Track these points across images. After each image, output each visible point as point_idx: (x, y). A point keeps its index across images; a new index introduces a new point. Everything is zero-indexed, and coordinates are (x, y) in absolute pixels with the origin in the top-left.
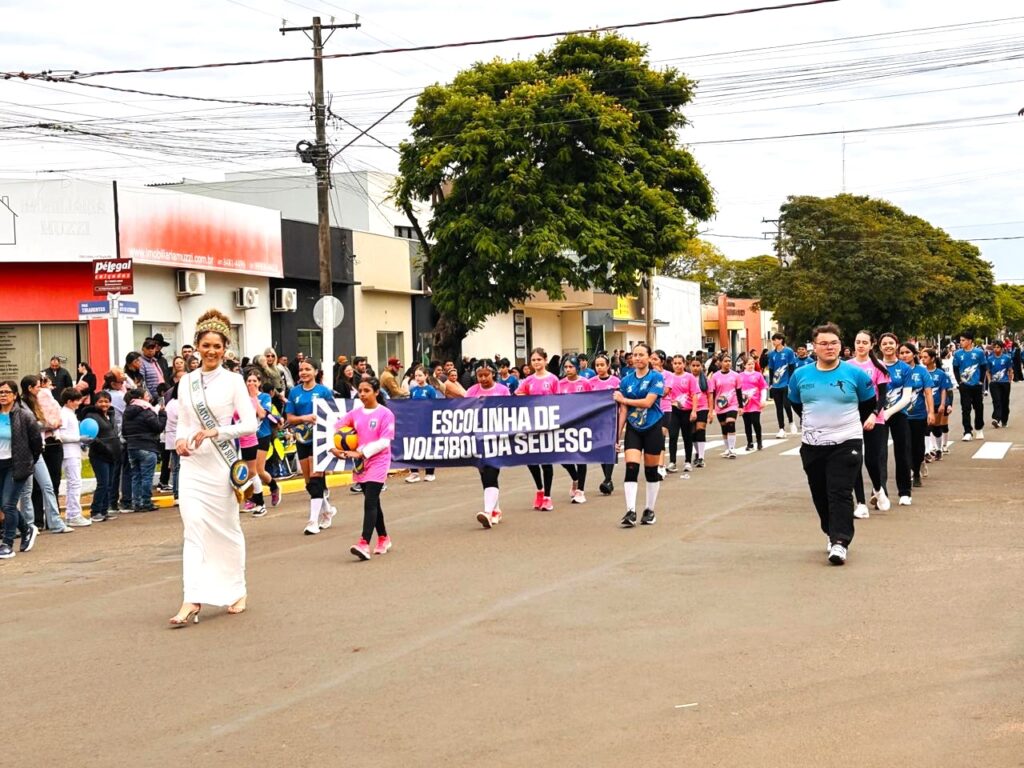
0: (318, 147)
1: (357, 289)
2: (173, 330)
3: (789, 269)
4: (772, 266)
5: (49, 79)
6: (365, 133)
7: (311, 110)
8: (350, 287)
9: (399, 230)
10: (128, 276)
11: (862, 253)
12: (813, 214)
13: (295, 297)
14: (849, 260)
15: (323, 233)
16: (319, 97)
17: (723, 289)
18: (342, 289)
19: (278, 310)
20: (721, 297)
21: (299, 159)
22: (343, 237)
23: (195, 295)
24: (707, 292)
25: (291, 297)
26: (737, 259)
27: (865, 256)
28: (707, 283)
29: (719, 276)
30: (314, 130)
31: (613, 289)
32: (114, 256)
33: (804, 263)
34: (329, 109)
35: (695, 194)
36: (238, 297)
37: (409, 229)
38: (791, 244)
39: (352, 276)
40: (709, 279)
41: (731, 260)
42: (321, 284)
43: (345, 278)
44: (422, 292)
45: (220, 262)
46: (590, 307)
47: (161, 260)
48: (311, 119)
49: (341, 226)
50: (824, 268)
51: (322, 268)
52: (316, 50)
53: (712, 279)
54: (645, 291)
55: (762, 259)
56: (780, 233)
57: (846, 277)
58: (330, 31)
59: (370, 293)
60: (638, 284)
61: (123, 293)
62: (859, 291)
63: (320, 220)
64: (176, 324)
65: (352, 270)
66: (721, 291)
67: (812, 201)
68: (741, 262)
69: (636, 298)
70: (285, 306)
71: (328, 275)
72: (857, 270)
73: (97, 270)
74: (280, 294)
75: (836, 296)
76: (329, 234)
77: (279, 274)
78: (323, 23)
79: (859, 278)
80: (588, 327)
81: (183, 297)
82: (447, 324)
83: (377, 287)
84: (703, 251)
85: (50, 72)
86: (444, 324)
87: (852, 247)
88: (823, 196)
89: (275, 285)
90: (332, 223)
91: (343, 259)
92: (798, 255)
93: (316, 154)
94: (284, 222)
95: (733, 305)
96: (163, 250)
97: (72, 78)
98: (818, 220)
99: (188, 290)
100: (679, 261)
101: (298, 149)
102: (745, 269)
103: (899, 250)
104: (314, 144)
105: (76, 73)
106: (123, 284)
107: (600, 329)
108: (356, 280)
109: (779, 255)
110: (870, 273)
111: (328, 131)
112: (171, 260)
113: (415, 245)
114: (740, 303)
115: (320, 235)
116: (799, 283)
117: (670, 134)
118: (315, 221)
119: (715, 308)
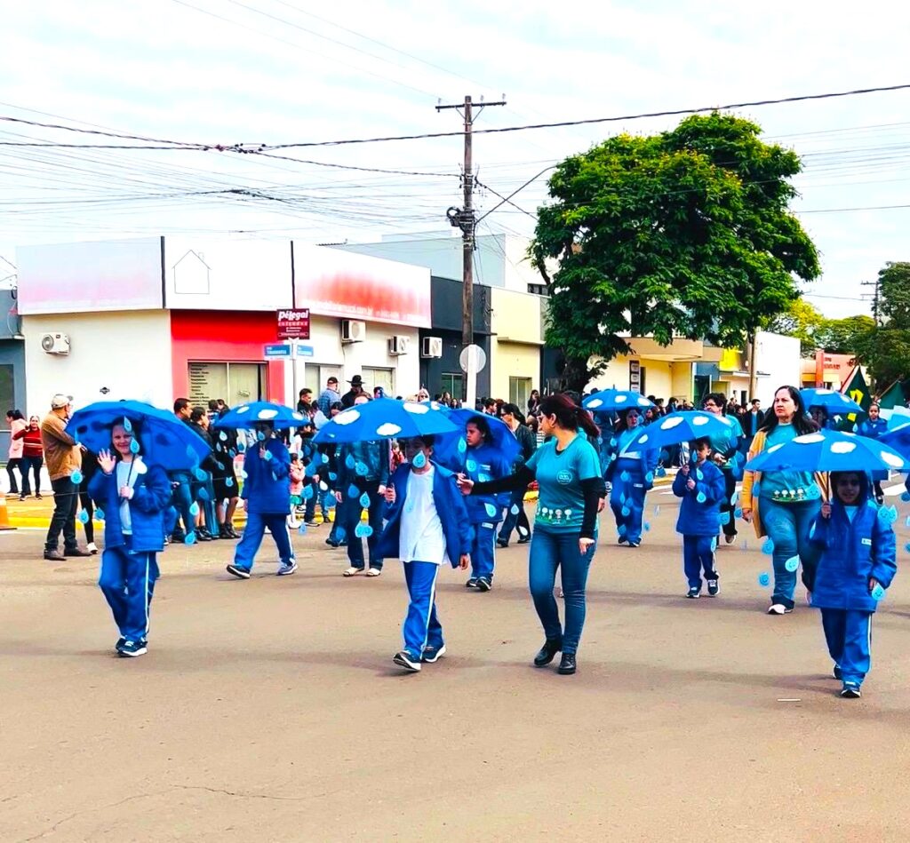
0: (466, 212)
1: (494, 340)
3: (885, 329)
4: (868, 325)
5: (241, 151)
6: (506, 200)
7: (461, 180)
8: (487, 337)
9: (532, 288)
10: (306, 324)
12: (909, 278)
13: (440, 345)
15: (467, 290)
16: (468, 169)
17: (821, 345)
18: (482, 339)
19: (426, 356)
20: (819, 352)
21: (449, 223)
22: (483, 293)
23: (356, 342)
24: (806, 348)
25: (437, 345)
26: (835, 318)
28: (806, 339)
29: (817, 334)
30: (463, 197)
31: (721, 342)
32: (291, 307)
33: (898, 322)
34: (476, 179)
35: (801, 257)
36: (392, 344)
37: (540, 287)
38: (887, 305)
39: (490, 327)
40: (808, 336)
41: (829, 319)
42: (464, 334)
43: (483, 329)
45: (378, 313)
46: (699, 359)
47: (330, 310)
48: (460, 187)
49: (481, 283)
51: (466, 320)
52: (466, 125)
53: (812, 336)
54: (751, 345)
55: (858, 319)
56: (877, 295)
58: (479, 108)
59: (504, 343)
60: (745, 339)
61: (301, 338)
63: (465, 277)
64: (340, 366)
65: (489, 322)
66: (819, 347)
68: (839, 322)
69: (741, 352)
70: (432, 354)
71: (470, 327)
73: (280, 318)
74: (427, 341)
76: (472, 290)
77: (427, 325)
78: (473, 102)
80: (696, 377)
81: (346, 343)
82: (573, 371)
83: (511, 338)
84: (804, 310)
85: (242, 145)
86: (570, 372)
89: (424, 334)
90: (475, 281)
91: (482, 309)
92: (893, 316)
93: (463, 219)
94: (433, 279)
95: (830, 360)
96: (331, 302)
97: (260, 150)
99: (351, 337)
100: (780, 318)
101: (448, 214)
102: (841, 326)
104: (462, 210)
105: (264, 145)
106: (301, 331)
107: (707, 378)
108: (493, 331)
109: (875, 315)
111: (475, 198)
112: (338, 311)
113: (546, 301)
114: (836, 358)
115: (464, 291)
116: (894, 341)
117: (782, 202)
118: (461, 279)
119: (814, 362)
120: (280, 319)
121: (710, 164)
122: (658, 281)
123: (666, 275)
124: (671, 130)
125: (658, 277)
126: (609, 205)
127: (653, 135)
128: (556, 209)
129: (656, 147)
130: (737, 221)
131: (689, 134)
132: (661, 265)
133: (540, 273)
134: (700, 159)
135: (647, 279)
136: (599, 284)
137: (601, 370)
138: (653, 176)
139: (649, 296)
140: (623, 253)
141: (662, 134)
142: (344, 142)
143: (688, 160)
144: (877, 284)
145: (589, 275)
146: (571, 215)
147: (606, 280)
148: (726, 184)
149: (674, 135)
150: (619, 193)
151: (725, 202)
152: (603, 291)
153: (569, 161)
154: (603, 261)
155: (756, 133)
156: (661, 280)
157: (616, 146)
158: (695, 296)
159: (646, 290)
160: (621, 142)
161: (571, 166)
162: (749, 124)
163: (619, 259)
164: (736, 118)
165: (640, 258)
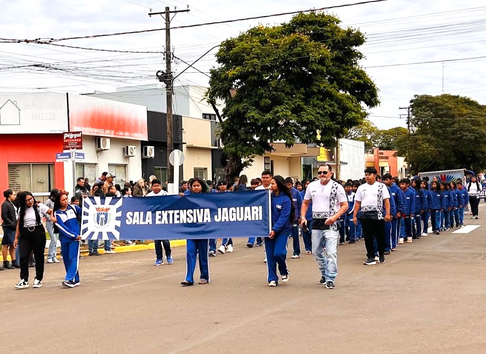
0: (167, 73)
1: (184, 146)
2: (94, 167)
3: (415, 135)
4: (404, 133)
5: (39, 42)
6: (191, 66)
7: (164, 55)
8: (180, 145)
9: (205, 116)
10: (80, 140)
11: (456, 126)
12: (428, 104)
13: (153, 150)
14: (449, 129)
15: (169, 118)
16: (168, 48)
17: (376, 145)
19: (145, 157)
20: (375, 149)
21: (158, 80)
22: (178, 120)
23: (105, 150)
24: (368, 147)
25: (151, 150)
26: (384, 129)
27: (457, 127)
28: (367, 142)
29: (374, 138)
30: (165, 61)
31: (322, 144)
32: (67, 131)
33: (422, 131)
34: (173, 54)
35: (367, 92)
36: (125, 151)
37: (210, 115)
38: (416, 121)
39: (182, 139)
40: (368, 140)
41: (380, 130)
42: (168, 144)
43: (179, 141)
44: (217, 148)
45: (117, 133)
46: (305, 155)
47: (89, 132)
48: (164, 58)
49: (177, 114)
50: (434, 134)
51: (168, 136)
52: (166, 24)
53: (370, 139)
55: (398, 129)
56: (409, 115)
57: (446, 138)
58: (174, 14)
59: (191, 148)
62: (454, 146)
63: (168, 111)
64: (96, 164)
65: (182, 137)
67: (428, 97)
68: (386, 131)
69: (330, 150)
70: (148, 155)
71: (172, 139)
72: (453, 134)
74: (146, 149)
75: (441, 149)
76: (172, 118)
77: (146, 139)
78: (170, 10)
79: (454, 139)
80: (303, 165)
81: (99, 151)
82: (233, 164)
83: (194, 145)
84: (365, 125)
85: (39, 39)
86: (231, 164)
87: (450, 122)
88: (434, 95)
89: (144, 144)
90: (173, 113)
91: (177, 129)
92: (419, 127)
93: (166, 77)
94: (148, 112)
96: (90, 127)
97: (50, 42)
98: (431, 107)
99: (102, 147)
100: (352, 131)
101: (157, 75)
102: (388, 134)
103: (477, 123)
104: (165, 72)
105: (52, 39)
106: (77, 144)
107: (310, 166)
108: (183, 142)
109: (409, 127)
110: (460, 136)
111: (172, 65)
112: (94, 132)
113: (214, 124)
114: (386, 153)
115: (167, 119)
116: (420, 142)
117: (354, 62)
118: (165, 112)
119: (372, 155)
120: (65, 138)
121: (311, 41)
122: (285, 109)
123: (290, 105)
124: (288, 22)
125: (284, 106)
126: (254, 66)
127: (276, 26)
128: (221, 70)
129: (279, 32)
130: (329, 73)
131: (297, 24)
132: (286, 100)
133: (212, 107)
134: (305, 38)
135: (278, 108)
136: (249, 113)
137: (250, 162)
138: (278, 48)
139: (279, 118)
140: (263, 93)
141: (282, 24)
142: (99, 36)
143: (299, 38)
144: (409, 108)
145: (243, 109)
146: (231, 73)
147: (254, 110)
148: (321, 51)
149: (289, 24)
150: (259, 59)
151: (321, 61)
152: (253, 117)
153: (228, 42)
154: (251, 100)
155: (337, 23)
156: (287, 108)
157: (254, 33)
158: (308, 118)
159: (278, 114)
160: (258, 30)
161: (229, 45)
162: (333, 17)
163: (261, 97)
164: (326, 14)
165: (273, 95)
